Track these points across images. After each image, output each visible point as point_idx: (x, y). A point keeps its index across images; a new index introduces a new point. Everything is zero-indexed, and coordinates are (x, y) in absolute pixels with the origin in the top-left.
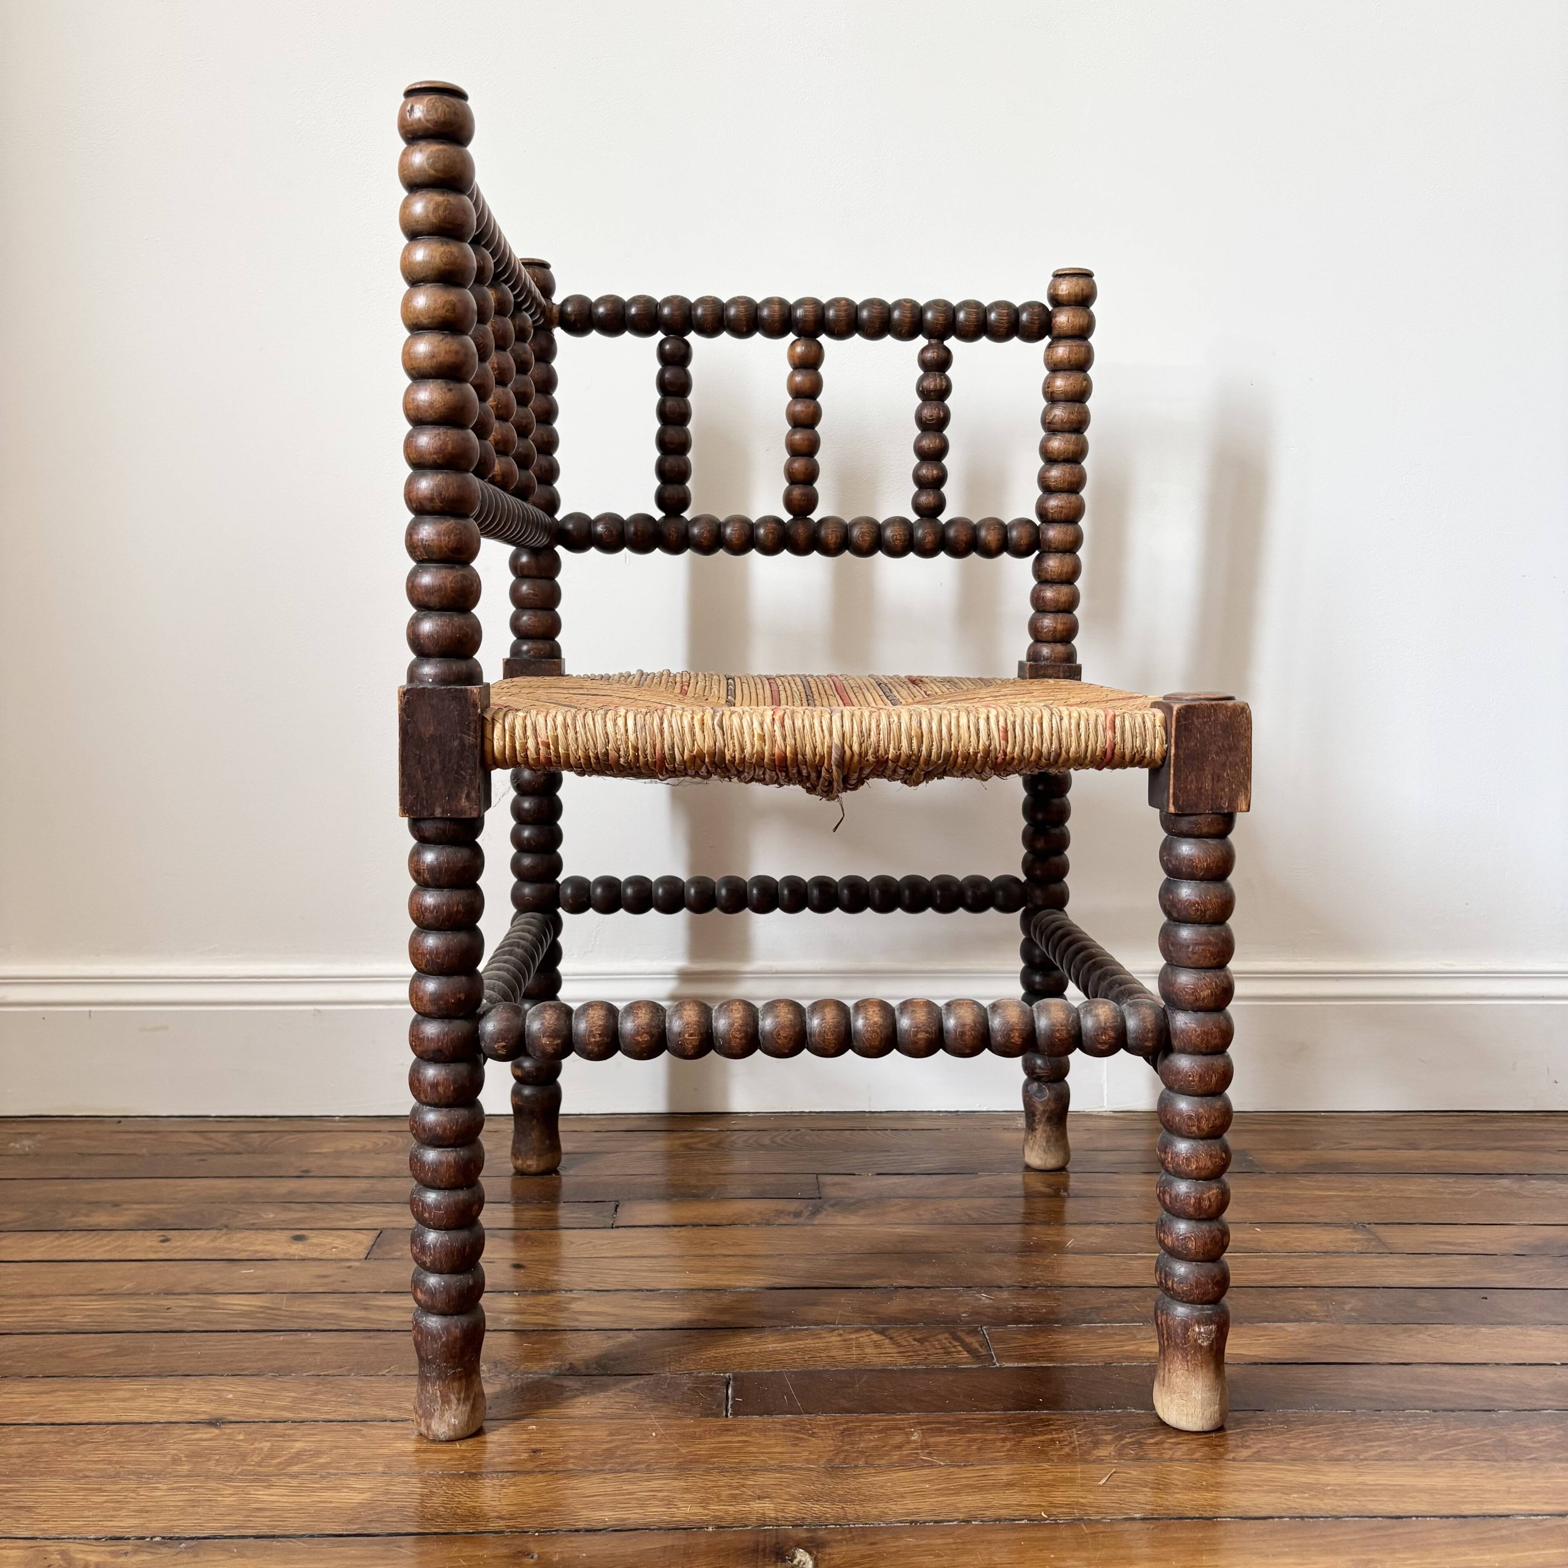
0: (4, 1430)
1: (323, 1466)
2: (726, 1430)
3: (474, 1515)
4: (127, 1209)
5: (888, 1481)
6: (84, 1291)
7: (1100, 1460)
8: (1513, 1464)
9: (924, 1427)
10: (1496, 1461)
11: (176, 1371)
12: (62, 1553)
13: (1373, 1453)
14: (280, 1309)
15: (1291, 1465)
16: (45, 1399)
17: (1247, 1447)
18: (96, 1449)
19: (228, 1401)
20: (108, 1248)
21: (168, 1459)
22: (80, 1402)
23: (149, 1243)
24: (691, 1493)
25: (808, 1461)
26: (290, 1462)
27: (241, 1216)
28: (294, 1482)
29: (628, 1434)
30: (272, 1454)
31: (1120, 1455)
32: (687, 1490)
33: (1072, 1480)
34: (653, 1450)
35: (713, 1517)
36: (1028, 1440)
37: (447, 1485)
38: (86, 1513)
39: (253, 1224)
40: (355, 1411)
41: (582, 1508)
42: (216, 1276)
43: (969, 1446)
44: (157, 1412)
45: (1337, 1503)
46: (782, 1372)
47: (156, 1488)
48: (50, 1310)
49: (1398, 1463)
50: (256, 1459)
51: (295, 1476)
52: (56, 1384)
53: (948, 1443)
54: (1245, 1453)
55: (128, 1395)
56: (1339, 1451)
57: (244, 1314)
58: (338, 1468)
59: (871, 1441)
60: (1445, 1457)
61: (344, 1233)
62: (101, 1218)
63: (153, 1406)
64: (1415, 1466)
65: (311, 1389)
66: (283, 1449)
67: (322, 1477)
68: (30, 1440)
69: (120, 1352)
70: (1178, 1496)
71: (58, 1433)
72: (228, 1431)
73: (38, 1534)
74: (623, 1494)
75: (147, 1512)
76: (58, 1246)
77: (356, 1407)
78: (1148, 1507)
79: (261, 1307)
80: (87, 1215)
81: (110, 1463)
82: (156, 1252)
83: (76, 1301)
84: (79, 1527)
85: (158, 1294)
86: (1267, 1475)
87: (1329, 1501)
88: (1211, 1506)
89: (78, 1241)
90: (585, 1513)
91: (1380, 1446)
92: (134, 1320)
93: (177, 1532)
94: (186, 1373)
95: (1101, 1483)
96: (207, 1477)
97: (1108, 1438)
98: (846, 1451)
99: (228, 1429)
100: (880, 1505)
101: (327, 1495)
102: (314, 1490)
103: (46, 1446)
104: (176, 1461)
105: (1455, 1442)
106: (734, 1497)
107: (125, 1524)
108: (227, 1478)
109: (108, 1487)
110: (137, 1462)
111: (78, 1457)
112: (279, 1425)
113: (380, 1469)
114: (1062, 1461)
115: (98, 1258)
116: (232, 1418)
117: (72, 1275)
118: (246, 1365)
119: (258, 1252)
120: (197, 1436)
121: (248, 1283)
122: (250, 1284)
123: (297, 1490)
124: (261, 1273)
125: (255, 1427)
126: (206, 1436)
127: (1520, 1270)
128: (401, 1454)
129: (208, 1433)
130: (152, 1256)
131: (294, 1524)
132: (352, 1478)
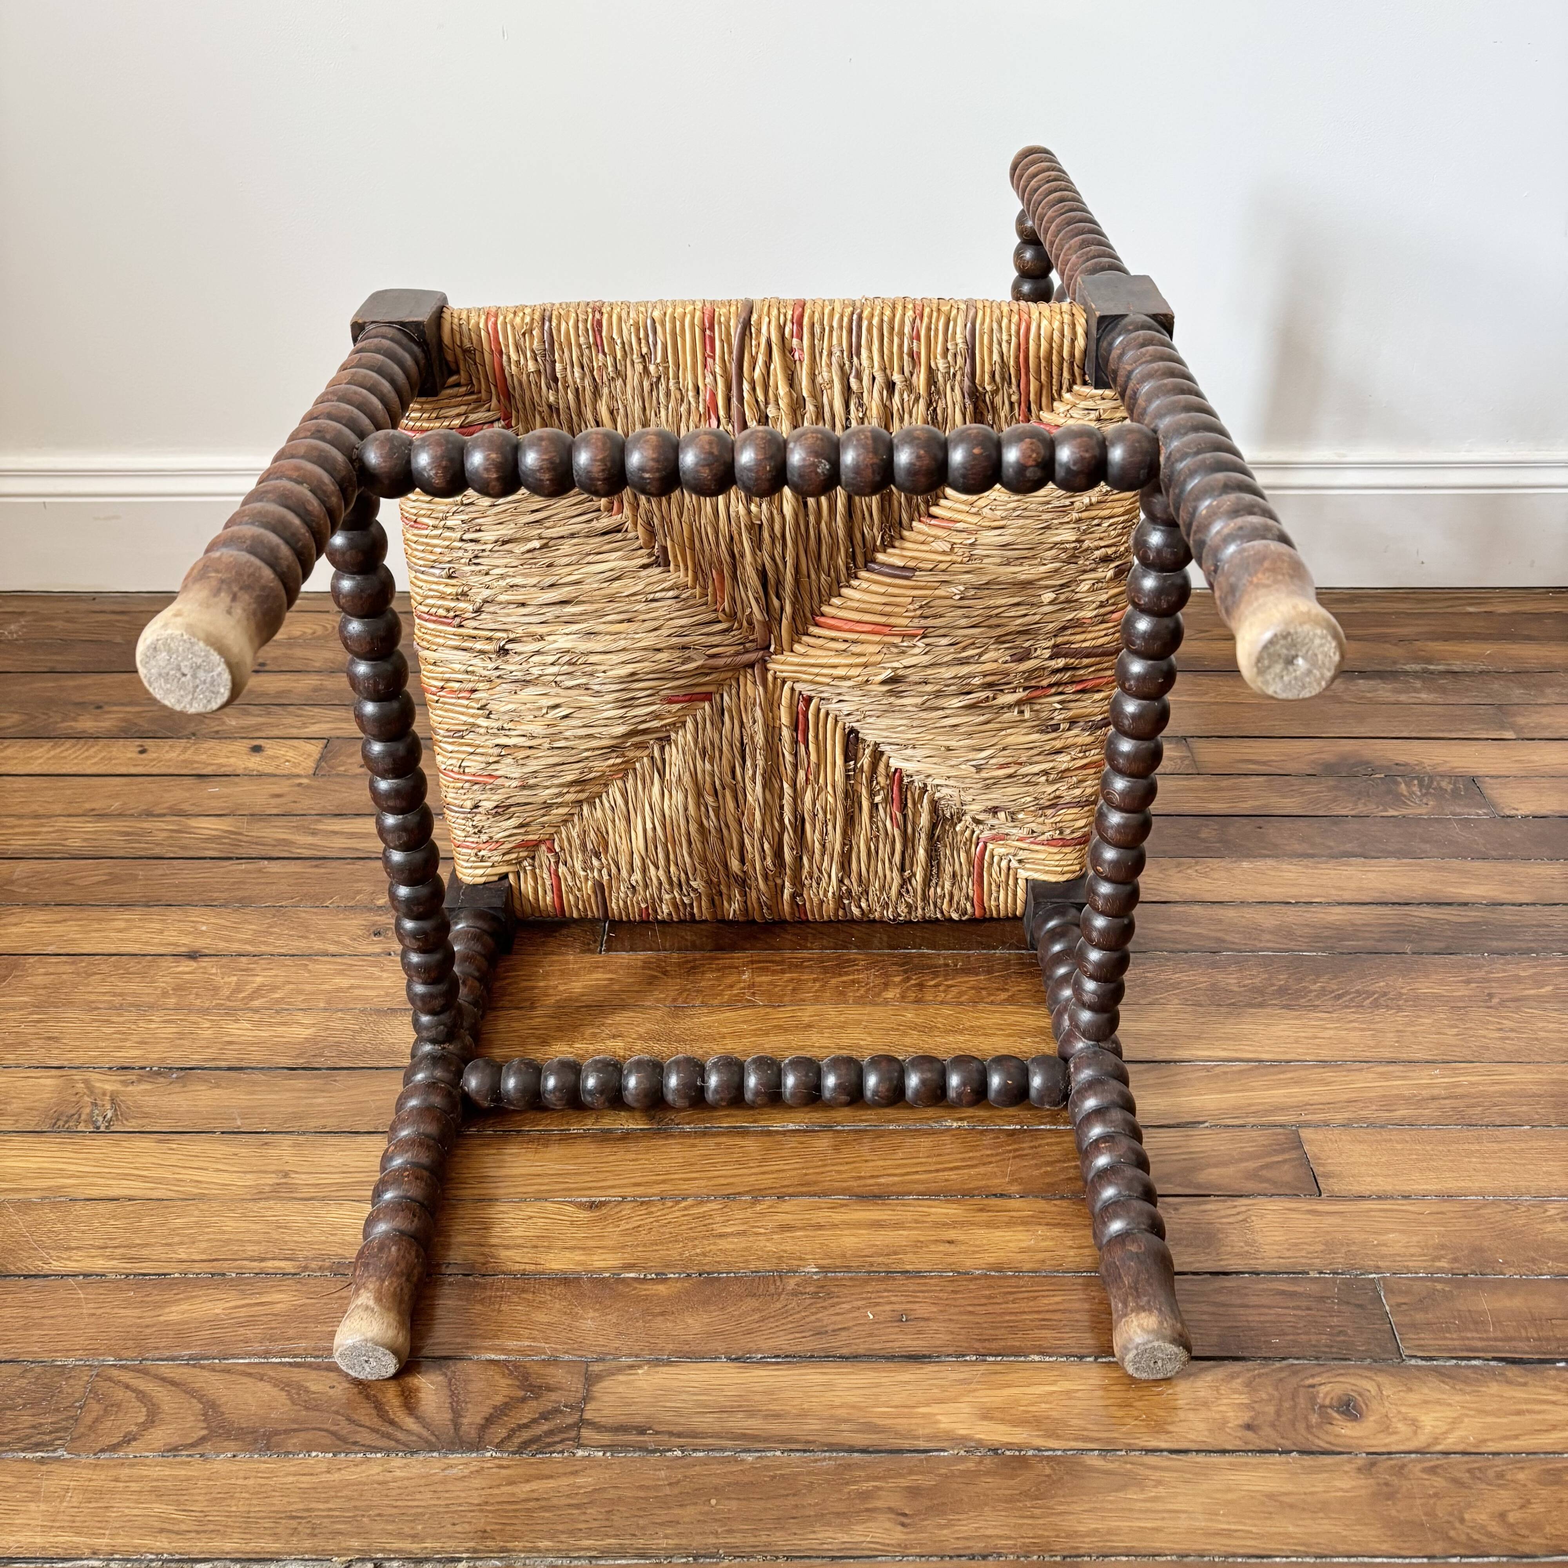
0: (32, 960)
1: (278, 1001)
3: (393, 1052)
4: (108, 712)
5: (714, 1022)
6: (80, 812)
7: (886, 1002)
8: (1213, 1009)
9: (754, 966)
10: (1201, 1005)
11: (160, 900)
12: (86, 1082)
14: (240, 834)
16: (60, 929)
17: (1007, 990)
18: (103, 980)
19: (202, 933)
20: (95, 760)
21: (159, 991)
22: (87, 932)
23: (129, 755)
24: (562, 1031)
26: (251, 997)
27: (207, 721)
28: (257, 1017)
29: (518, 971)
30: (238, 990)
31: (903, 997)
32: (559, 1028)
33: (858, 1023)
34: (538, 987)
35: (576, 1055)
36: (834, 981)
37: (374, 1022)
38: (101, 1044)
39: (217, 732)
40: (301, 945)
42: (187, 795)
43: (786, 986)
44: (146, 943)
47: (151, 1021)
48: (54, 832)
50: (226, 992)
51: (256, 1011)
52: (65, 913)
53: (771, 983)
54: (1004, 996)
55: (122, 925)
57: (213, 839)
58: (289, 1003)
59: (710, 980)
60: (1161, 1001)
61: (295, 742)
62: (86, 724)
63: (145, 937)
65: (267, 921)
66: (247, 983)
67: (277, 1012)
68: (51, 970)
69: (114, 879)
70: (937, 1039)
71: (73, 963)
72: (203, 964)
73: (66, 1063)
74: (509, 1032)
75: (146, 1043)
76: (53, 757)
77: (304, 941)
79: (226, 831)
80: (75, 720)
81: (115, 994)
82: (136, 765)
83: (75, 823)
84: (95, 1057)
85: (140, 815)
86: (1012, 1018)
89: (70, 752)
92: (122, 844)
93: (170, 1063)
94: (168, 903)
96: (190, 1011)
97: (897, 979)
98: (686, 992)
99: (204, 962)
100: (704, 1047)
101: (281, 1029)
102: (271, 1025)
103: (64, 976)
104: (165, 994)
105: (1175, 986)
106: (592, 1037)
107: (130, 1054)
108: (204, 1012)
109: (115, 1019)
110: (134, 994)
111: (90, 989)
112: (243, 959)
113: (322, 1005)
114: (855, 1002)
115: (89, 772)
116: (207, 951)
117: (68, 792)
118: (216, 895)
119: (222, 765)
120: (180, 969)
121: (214, 803)
122: (216, 805)
123: (258, 1024)
124: (226, 791)
125: (224, 960)
126: (187, 969)
127: (1303, 794)
128: (339, 990)
129: (188, 966)
130: (133, 770)
131: (256, 1057)
132: (300, 1013)
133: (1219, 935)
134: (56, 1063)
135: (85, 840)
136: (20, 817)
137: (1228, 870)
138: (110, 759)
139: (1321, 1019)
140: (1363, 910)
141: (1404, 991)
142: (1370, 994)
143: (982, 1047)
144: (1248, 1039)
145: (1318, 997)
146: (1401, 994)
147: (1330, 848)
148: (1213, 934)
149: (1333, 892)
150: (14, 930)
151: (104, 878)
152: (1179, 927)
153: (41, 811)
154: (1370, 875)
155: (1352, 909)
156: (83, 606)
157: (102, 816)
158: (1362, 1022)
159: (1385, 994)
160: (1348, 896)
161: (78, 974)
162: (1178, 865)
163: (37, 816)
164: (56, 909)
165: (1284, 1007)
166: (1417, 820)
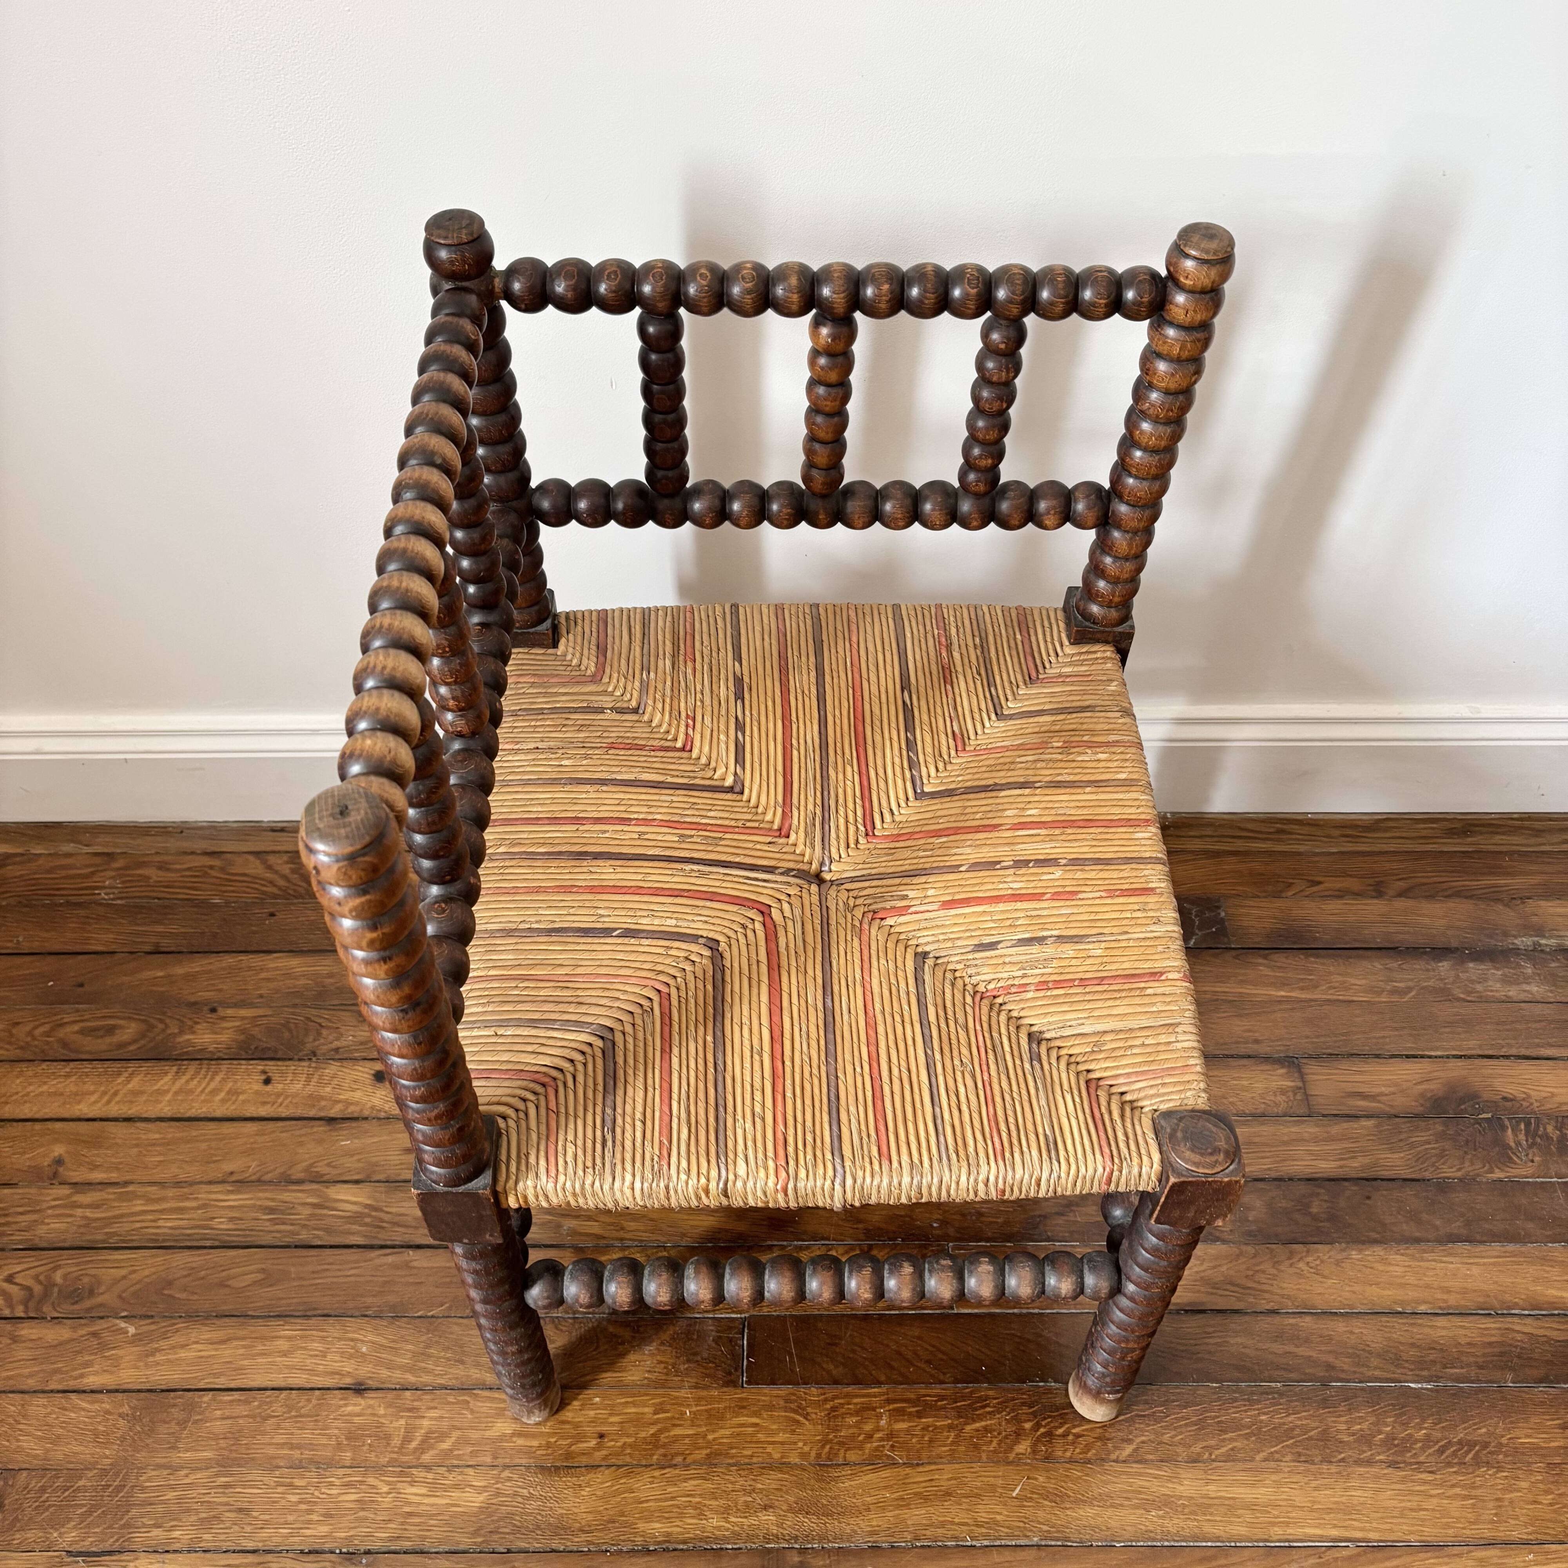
0: (206, 1399)
1: (448, 1453)
2: (741, 1407)
4: (224, 1018)
7: (1018, 1460)
8: (1325, 1466)
9: (891, 1407)
10: (1313, 1463)
11: (315, 1309)
13: (1223, 1450)
15: (1159, 1468)
16: (226, 1352)
17: (1131, 1439)
18: (278, 1427)
19: (364, 1355)
20: (222, 1095)
22: (253, 1356)
23: (254, 1087)
24: (716, 1499)
25: (803, 1455)
26: (422, 1448)
27: (325, 1032)
28: (430, 1476)
29: (667, 1411)
30: (407, 1440)
31: (1034, 1452)
32: (714, 1496)
33: (993, 1488)
34: (688, 1436)
35: (733, 1532)
36: (968, 1428)
37: (540, 1484)
38: (291, 1518)
39: (337, 1050)
40: (461, 1372)
41: (639, 1519)
42: (320, 1150)
43: (923, 1436)
44: (312, 1372)
45: (1181, 1524)
46: (785, 1317)
47: (331, 1484)
48: (198, 1208)
49: (1241, 1466)
50: (396, 1441)
51: (428, 1468)
53: (908, 1431)
54: (1129, 1449)
55: (286, 1346)
56: (1197, 1448)
57: (355, 1218)
58: (458, 1457)
59: (850, 1427)
60: (1277, 1456)
62: (204, 1036)
63: (309, 1362)
64: (1250, 1470)
65: (424, 1338)
66: (415, 1428)
67: (449, 1472)
69: (268, 1279)
70: (1068, 1512)
71: (247, 1402)
72: (371, 1402)
74: (667, 1500)
75: (331, 1516)
76: (180, 1091)
77: (461, 1366)
78: (1045, 1528)
79: (367, 1206)
80: (192, 1031)
81: (292, 1447)
82: (264, 1103)
84: (287, 1537)
86: (1139, 1482)
87: (1176, 1521)
88: (1092, 1528)
89: (195, 1082)
90: (641, 1526)
91: (1232, 1440)
92: (269, 1226)
93: (357, 1543)
94: (325, 1312)
95: (1014, 1495)
96: (366, 1470)
97: (1028, 1426)
98: (831, 1441)
99: (371, 1399)
100: (852, 1521)
101: (456, 1492)
102: (446, 1488)
103: (241, 1421)
105: (1289, 1433)
106: (747, 1505)
108: (379, 1469)
109: (298, 1482)
110: (312, 1446)
111: (266, 1439)
112: (408, 1394)
113: (488, 1460)
114: (990, 1460)
115: (218, 1114)
116: (371, 1383)
117: (204, 1146)
118: (369, 1300)
119: (348, 1103)
120: (349, 1409)
121: (350, 1163)
122: (352, 1165)
123: (434, 1488)
124: (357, 1143)
125: (391, 1395)
126: (357, 1409)
127: (1412, 1146)
128: (503, 1438)
129: (355, 1405)
130: (263, 1112)
131: (435, 1538)
132: (470, 1471)
133: (1331, 1359)
134: (250, 1545)
135: (231, 1219)
136: (162, 1184)
137: (1338, 1263)
138: (237, 1093)
139: (1425, 1482)
140: (1466, 1322)
141: (1504, 1440)
142: (1472, 1445)
143: (1113, 1523)
144: (1359, 1512)
145: (1423, 1449)
146: (1501, 1444)
147: (1437, 1228)
148: (1324, 1358)
149: (1439, 1296)
150: (182, 1354)
151: (260, 1276)
152: (1291, 1348)
153: (182, 1177)
154: (1475, 1270)
155: (1457, 1321)
156: (173, 844)
157: (241, 1183)
158: (1464, 1487)
159: (1486, 1445)
160: (1453, 1300)
161: (253, 1417)
162: (1292, 1254)
163: (178, 1184)
164: (219, 1322)
165: (1393, 1464)
166: (1521, 1186)
